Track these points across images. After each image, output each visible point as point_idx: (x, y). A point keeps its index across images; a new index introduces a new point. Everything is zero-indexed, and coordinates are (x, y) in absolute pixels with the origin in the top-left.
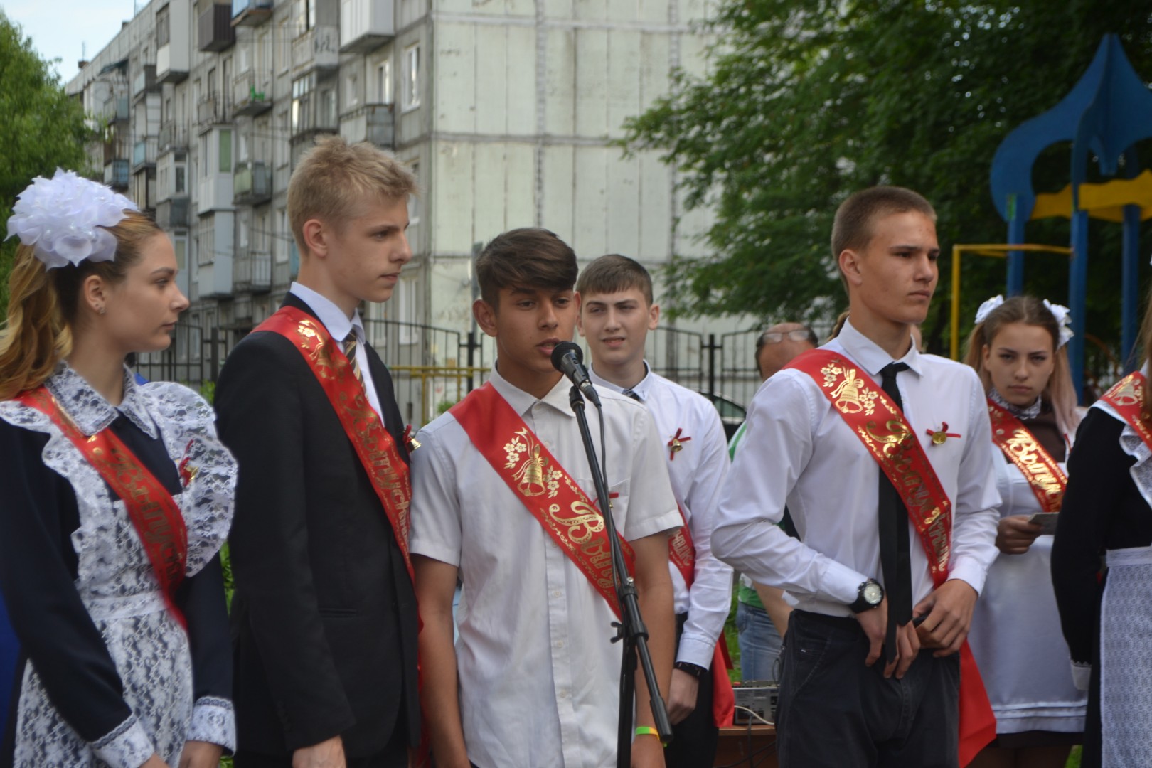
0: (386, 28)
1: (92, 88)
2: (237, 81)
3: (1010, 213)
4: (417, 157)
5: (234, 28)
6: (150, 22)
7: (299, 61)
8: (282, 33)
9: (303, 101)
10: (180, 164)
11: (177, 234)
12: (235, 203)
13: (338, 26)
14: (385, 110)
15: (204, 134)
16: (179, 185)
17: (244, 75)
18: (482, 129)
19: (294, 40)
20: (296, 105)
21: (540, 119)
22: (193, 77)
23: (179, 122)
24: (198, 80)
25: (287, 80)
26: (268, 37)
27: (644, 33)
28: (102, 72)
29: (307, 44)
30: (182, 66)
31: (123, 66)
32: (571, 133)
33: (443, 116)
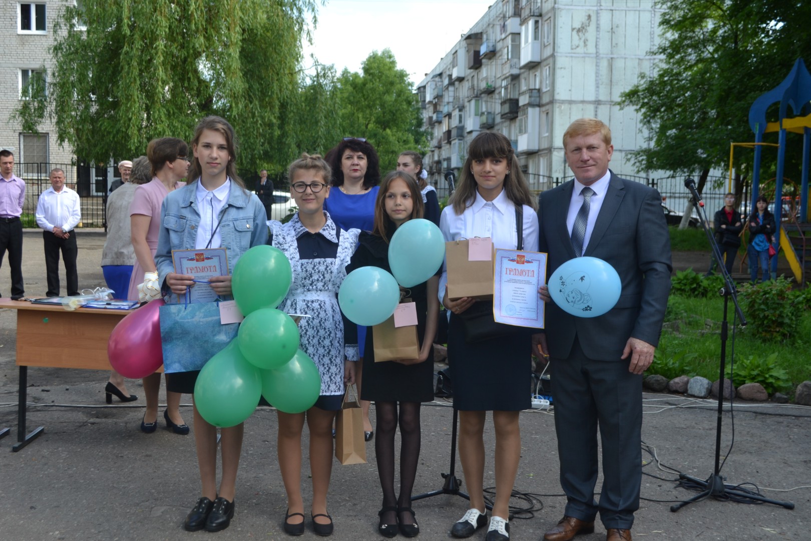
0: (537, 59)
1: (429, 84)
2: (482, 81)
3: (756, 130)
4: (548, 110)
5: (481, 60)
6: (451, 57)
7: (505, 72)
8: (499, 62)
9: (506, 88)
10: (461, 113)
11: (459, 140)
12: (480, 128)
13: (519, 59)
14: (536, 91)
15: (469, 101)
16: (460, 121)
17: (484, 78)
18: (573, 99)
19: (503, 64)
20: (503, 90)
21: (597, 94)
22: (466, 79)
23: (461, 97)
24: (468, 80)
25: (500, 80)
26: (494, 63)
27: (639, 59)
28: (433, 77)
29: (508, 66)
30: (462, 75)
31: (440, 75)
32: (609, 100)
33: (558, 94)
